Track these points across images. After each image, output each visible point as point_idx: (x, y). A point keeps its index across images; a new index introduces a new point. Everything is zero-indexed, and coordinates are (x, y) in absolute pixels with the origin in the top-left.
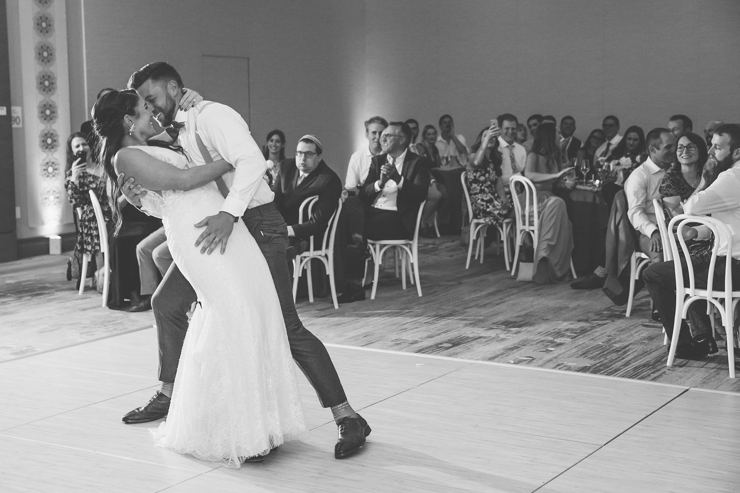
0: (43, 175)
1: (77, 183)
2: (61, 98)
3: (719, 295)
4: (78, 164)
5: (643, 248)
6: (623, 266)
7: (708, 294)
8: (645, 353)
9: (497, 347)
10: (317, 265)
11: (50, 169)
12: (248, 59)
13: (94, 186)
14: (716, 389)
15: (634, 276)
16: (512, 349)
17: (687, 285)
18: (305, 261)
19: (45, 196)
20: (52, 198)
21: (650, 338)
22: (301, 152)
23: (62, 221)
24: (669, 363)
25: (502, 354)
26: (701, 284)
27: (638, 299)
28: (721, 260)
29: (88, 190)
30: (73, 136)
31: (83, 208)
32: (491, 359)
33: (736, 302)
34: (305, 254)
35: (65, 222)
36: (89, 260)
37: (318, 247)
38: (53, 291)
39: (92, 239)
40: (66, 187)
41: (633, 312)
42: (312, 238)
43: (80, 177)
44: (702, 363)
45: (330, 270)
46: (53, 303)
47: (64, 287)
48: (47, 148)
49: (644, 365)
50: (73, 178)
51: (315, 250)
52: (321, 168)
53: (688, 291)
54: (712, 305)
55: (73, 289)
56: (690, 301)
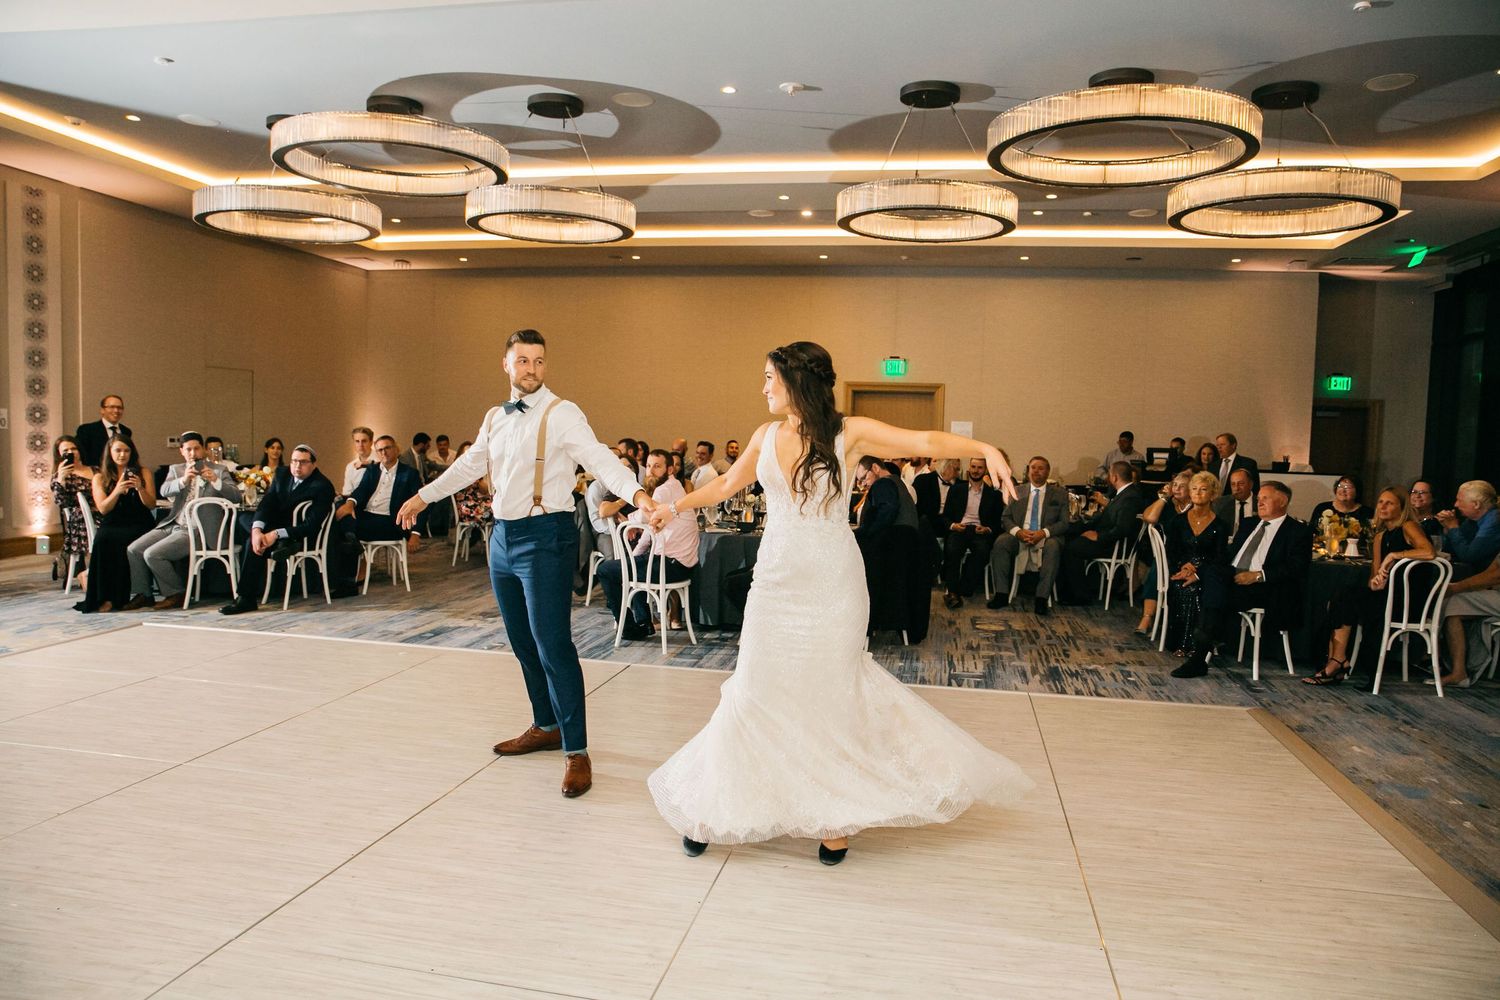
0: (30, 476)
1: (63, 483)
2: (53, 401)
3: (655, 586)
4: (66, 464)
5: (600, 548)
6: (582, 564)
7: (646, 586)
8: (598, 636)
9: (474, 635)
10: (311, 563)
11: (39, 471)
12: (253, 373)
13: (83, 488)
14: (652, 663)
15: (593, 571)
16: (487, 636)
17: (631, 579)
18: (299, 560)
19: (32, 497)
20: (40, 499)
21: (604, 624)
22: (296, 461)
23: (50, 521)
24: (616, 645)
25: (477, 642)
26: (642, 579)
27: (596, 591)
28: (657, 559)
29: (76, 493)
30: (61, 440)
31: (71, 510)
32: (468, 646)
33: (668, 592)
34: (299, 554)
35: (54, 523)
36: (77, 560)
37: (311, 547)
38: (36, 590)
39: (79, 540)
40: (52, 488)
41: (592, 602)
42: (305, 539)
43: (66, 479)
44: (642, 643)
45: (323, 569)
46: (36, 603)
47: (49, 587)
48: (35, 449)
49: (597, 647)
50: (60, 480)
51: (308, 550)
52: (316, 475)
53: (632, 584)
54: (651, 595)
55: (57, 589)
56: (633, 593)
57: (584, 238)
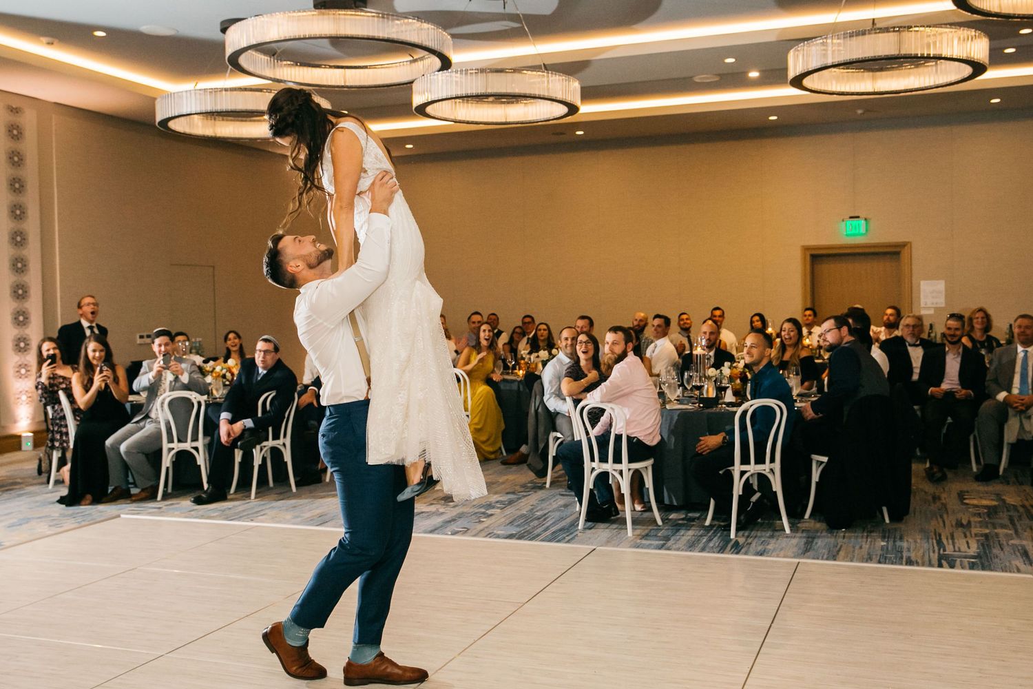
0: (16, 377)
1: (46, 383)
2: (34, 306)
3: (618, 466)
4: (49, 365)
5: (558, 428)
6: (541, 446)
7: (609, 467)
8: (562, 519)
9: (438, 520)
10: (276, 453)
11: (23, 371)
12: (214, 267)
13: (64, 386)
14: (618, 546)
15: (552, 452)
16: (450, 522)
17: (592, 460)
18: (265, 450)
19: (17, 396)
20: (24, 398)
21: (566, 506)
22: (260, 351)
23: (33, 419)
24: (580, 527)
25: (441, 526)
26: (604, 459)
27: (556, 472)
28: (618, 438)
29: (58, 390)
30: (44, 341)
31: (53, 408)
32: (432, 532)
33: (631, 472)
34: (265, 443)
35: (37, 420)
36: (60, 455)
37: (276, 437)
38: (22, 485)
39: (61, 436)
40: (37, 387)
41: (552, 483)
42: (270, 429)
43: (50, 378)
44: (607, 525)
45: (288, 457)
46: (24, 498)
47: (35, 481)
48: (20, 351)
49: (561, 530)
50: (44, 379)
51: (274, 439)
52: (279, 365)
53: (594, 465)
54: (613, 475)
55: (42, 484)
56: (595, 473)
57: (530, 118)
